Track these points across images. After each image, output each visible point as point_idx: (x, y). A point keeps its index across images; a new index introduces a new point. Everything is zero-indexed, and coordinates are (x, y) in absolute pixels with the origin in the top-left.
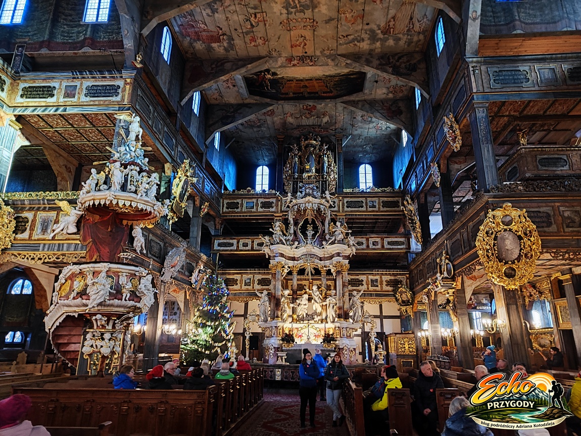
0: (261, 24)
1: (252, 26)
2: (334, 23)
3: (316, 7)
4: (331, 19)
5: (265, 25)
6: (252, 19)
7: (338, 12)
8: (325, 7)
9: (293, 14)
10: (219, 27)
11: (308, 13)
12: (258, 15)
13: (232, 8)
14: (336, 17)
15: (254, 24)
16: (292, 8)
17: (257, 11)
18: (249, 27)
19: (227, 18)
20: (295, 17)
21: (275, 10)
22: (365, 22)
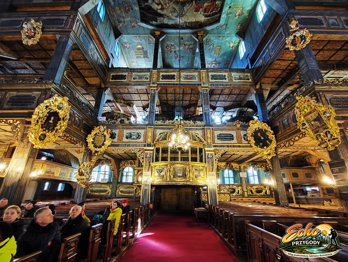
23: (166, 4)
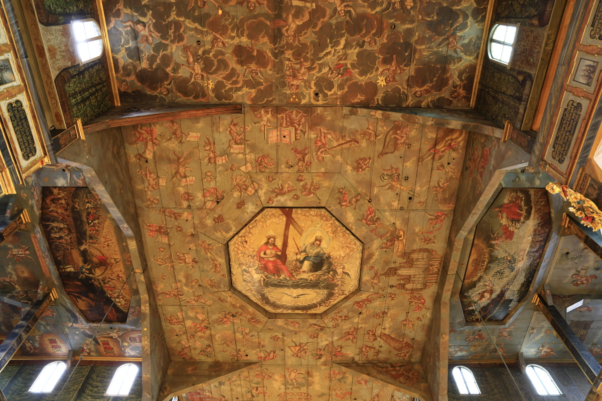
0: (261, 396)
1: (253, 396)
2: (326, 397)
3: (311, 385)
4: (322, 395)
5: (265, 396)
6: (254, 391)
7: (330, 389)
8: (318, 386)
9: (290, 389)
10: (223, 396)
11: (304, 390)
12: (259, 389)
13: (238, 382)
14: (328, 393)
15: (254, 395)
16: (290, 385)
17: (259, 386)
18: (250, 397)
19: (232, 389)
20: (292, 392)
21: (275, 386)
22: (353, 398)
23: (486, 285)
